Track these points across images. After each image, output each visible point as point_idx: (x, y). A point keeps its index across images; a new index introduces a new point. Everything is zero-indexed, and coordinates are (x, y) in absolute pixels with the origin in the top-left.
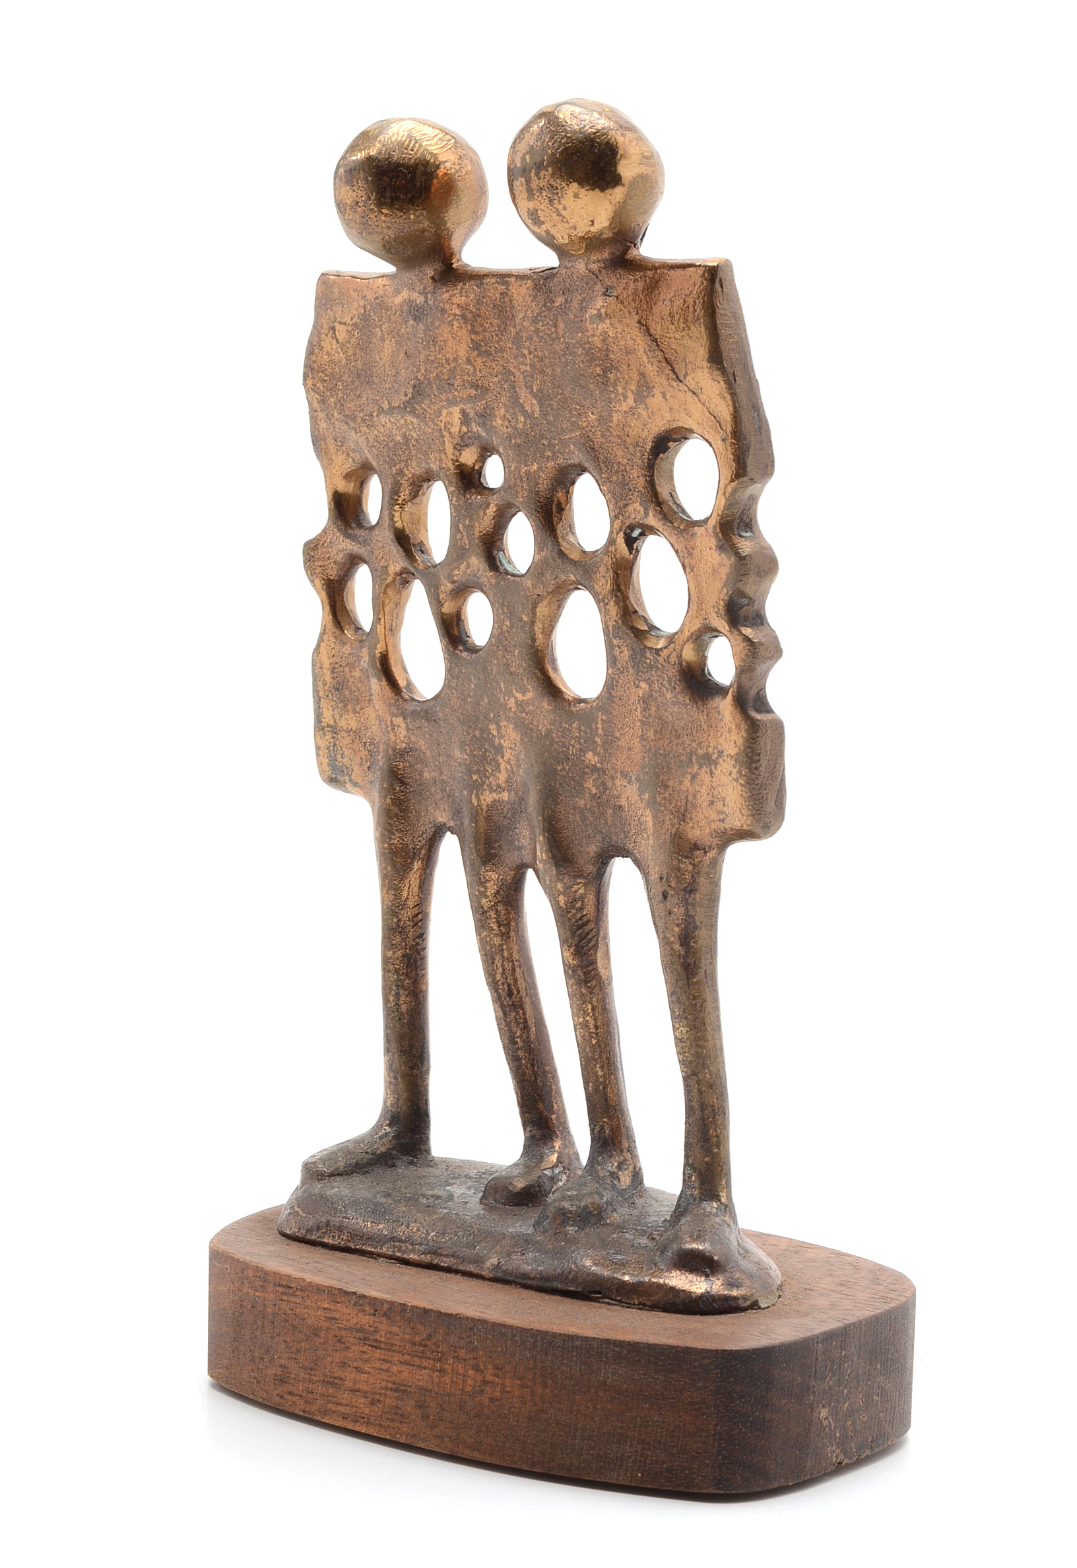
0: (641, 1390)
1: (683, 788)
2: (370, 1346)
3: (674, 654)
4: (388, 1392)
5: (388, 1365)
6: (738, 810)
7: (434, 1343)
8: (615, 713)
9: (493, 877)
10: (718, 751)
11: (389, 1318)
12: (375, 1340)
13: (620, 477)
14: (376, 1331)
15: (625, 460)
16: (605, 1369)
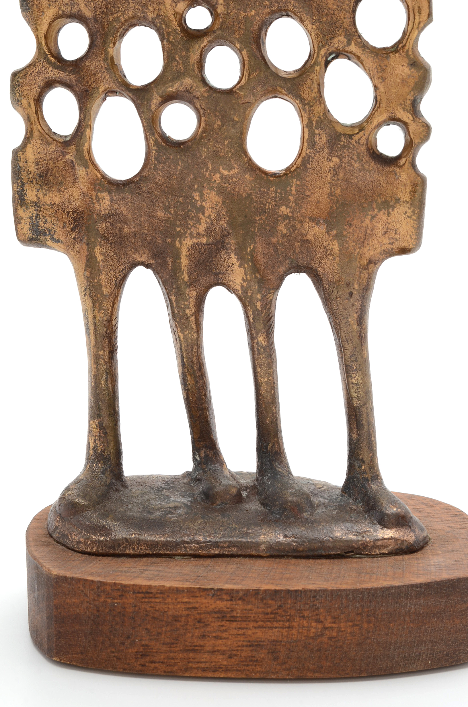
0: (432, 611)
1: (364, 225)
2: (227, 621)
3: (364, 137)
4: (244, 648)
5: (243, 631)
6: (408, 236)
7: (284, 611)
8: (308, 179)
9: (194, 294)
10: (396, 200)
11: (244, 600)
12: (232, 617)
13: (329, 18)
14: (232, 611)
15: (335, 7)
16: (410, 603)
